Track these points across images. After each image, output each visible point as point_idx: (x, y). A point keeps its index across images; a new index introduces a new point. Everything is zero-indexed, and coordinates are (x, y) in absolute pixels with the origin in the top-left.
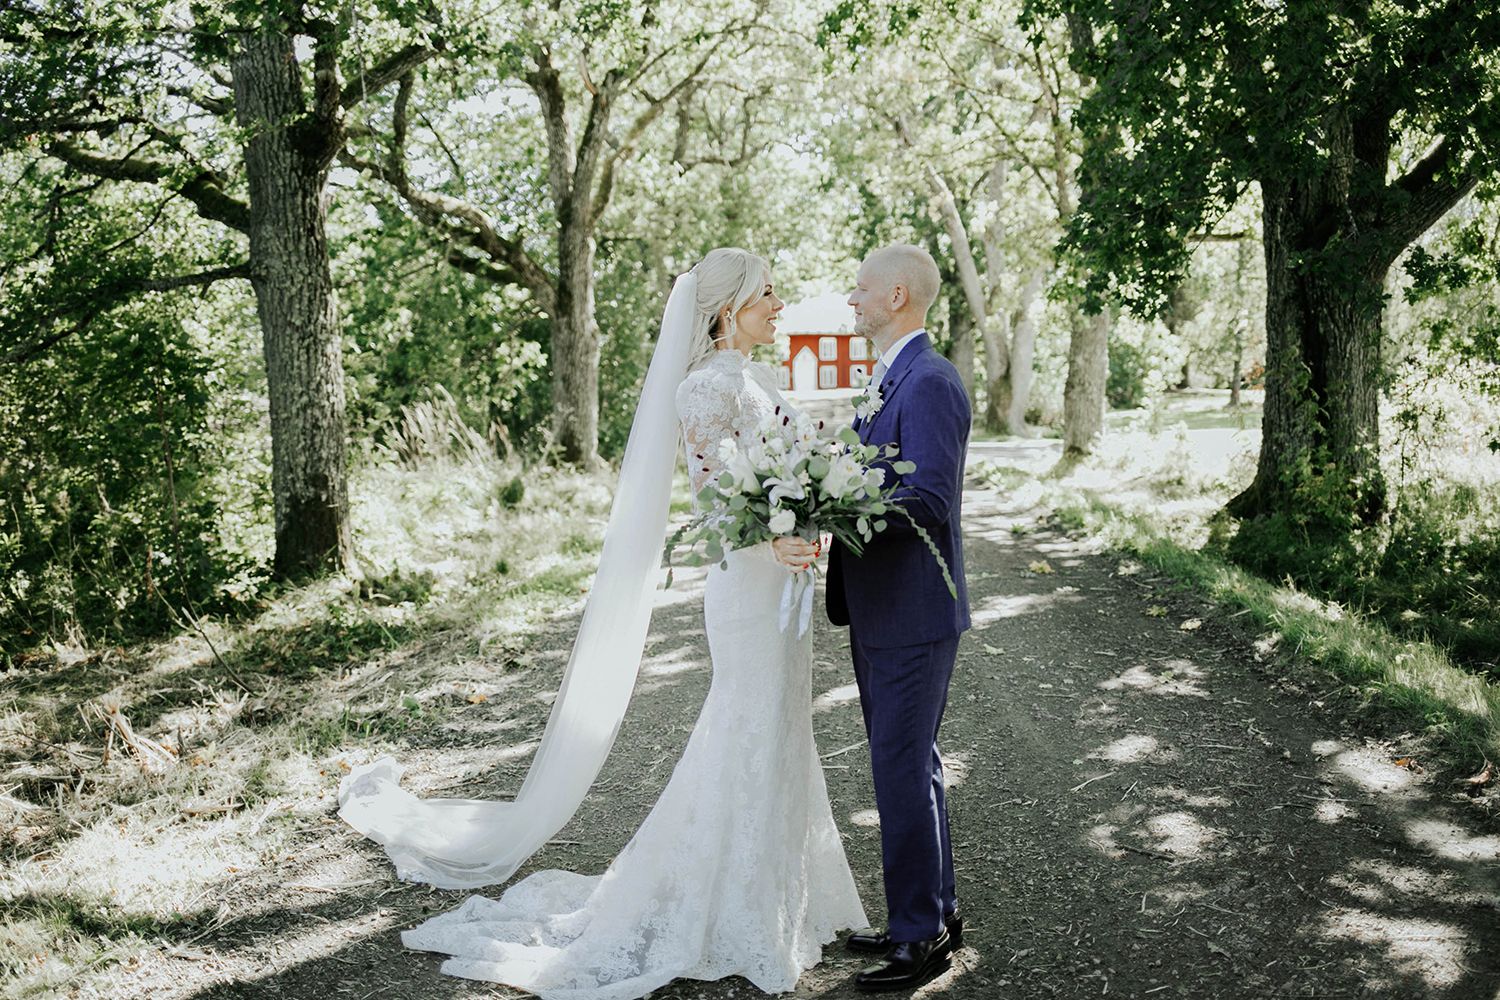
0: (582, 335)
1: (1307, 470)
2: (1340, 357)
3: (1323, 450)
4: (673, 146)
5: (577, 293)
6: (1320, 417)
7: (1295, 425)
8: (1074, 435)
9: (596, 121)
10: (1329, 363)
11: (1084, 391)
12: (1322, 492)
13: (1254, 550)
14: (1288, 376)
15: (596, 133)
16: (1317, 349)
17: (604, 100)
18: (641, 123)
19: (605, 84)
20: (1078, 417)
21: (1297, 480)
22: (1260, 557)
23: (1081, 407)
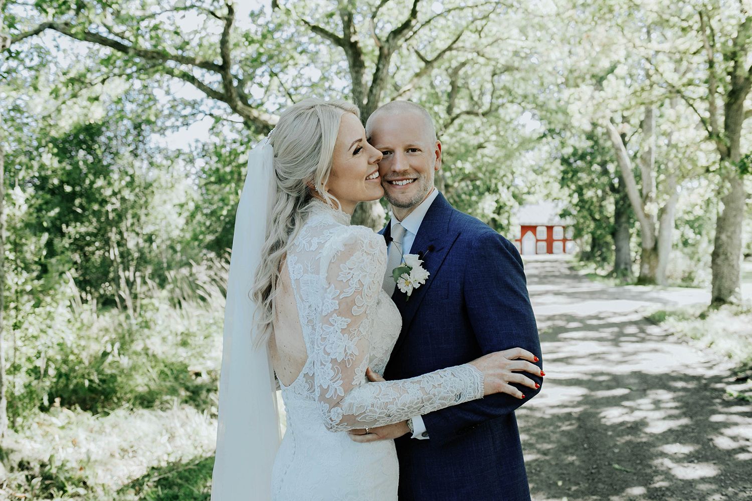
8: (719, 290)
9: (381, 66)
11: (727, 259)
15: (382, 75)
17: (386, 51)
18: (418, 75)
19: (387, 41)
20: (722, 278)
23: (725, 270)
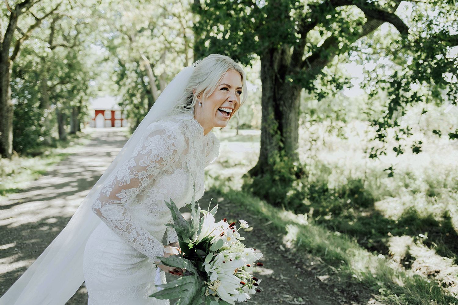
0: (6, 105)
1: (278, 160)
2: (287, 119)
3: (283, 152)
4: (48, 39)
5: (4, 89)
6: (281, 141)
7: (272, 143)
9: (12, 23)
10: (283, 121)
12: (283, 168)
13: (260, 189)
14: (269, 125)
15: (13, 28)
16: (279, 116)
17: (15, 15)
18: (32, 27)
19: (16, 9)
21: (274, 163)
22: (263, 192)
